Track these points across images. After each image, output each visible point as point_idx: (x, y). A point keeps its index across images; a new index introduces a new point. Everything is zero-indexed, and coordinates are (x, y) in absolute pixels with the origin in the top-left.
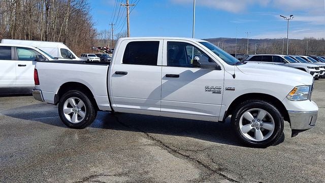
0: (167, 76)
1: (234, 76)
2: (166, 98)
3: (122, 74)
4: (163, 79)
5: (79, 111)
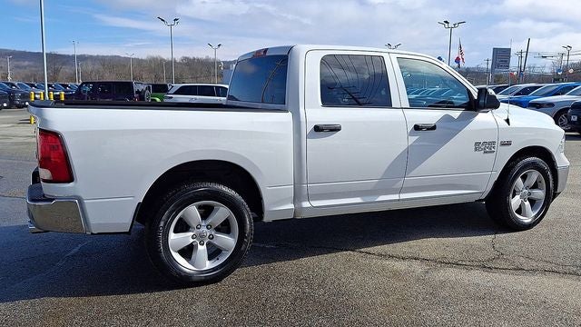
0: (417, 128)
1: (508, 121)
2: (414, 172)
3: (331, 130)
4: (410, 134)
5: (211, 237)
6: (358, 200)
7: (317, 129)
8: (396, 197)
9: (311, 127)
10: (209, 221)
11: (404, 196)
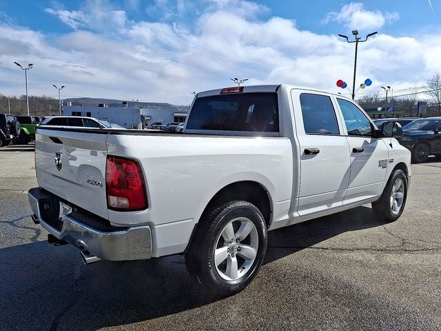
0: (355, 150)
1: (391, 145)
2: (352, 184)
3: (314, 152)
4: (352, 155)
5: (239, 249)
7: (307, 152)
9: (302, 151)
10: (238, 235)
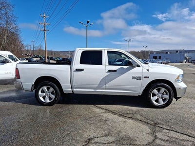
1: (148, 70)
6: (93, 90)
7: (77, 70)
8: (104, 91)
9: (75, 69)
11: (106, 91)
